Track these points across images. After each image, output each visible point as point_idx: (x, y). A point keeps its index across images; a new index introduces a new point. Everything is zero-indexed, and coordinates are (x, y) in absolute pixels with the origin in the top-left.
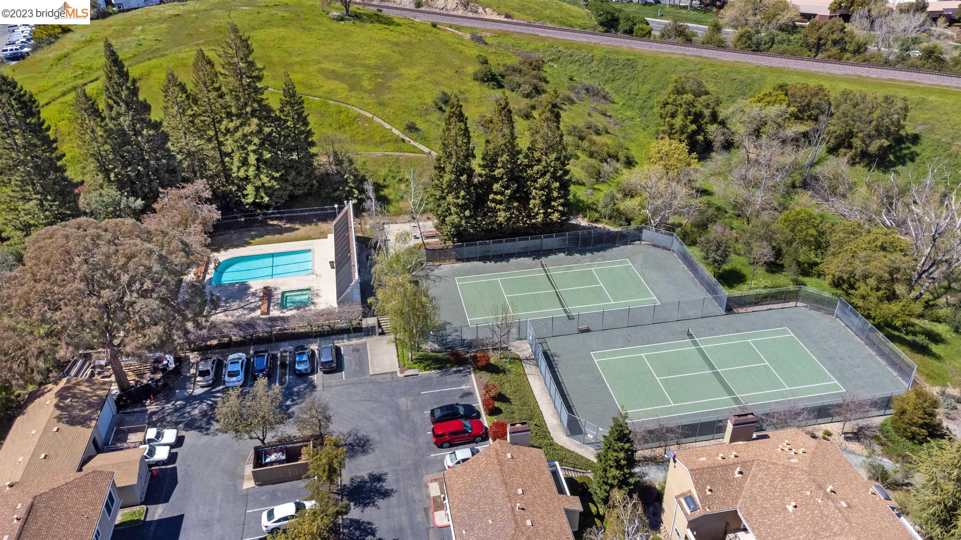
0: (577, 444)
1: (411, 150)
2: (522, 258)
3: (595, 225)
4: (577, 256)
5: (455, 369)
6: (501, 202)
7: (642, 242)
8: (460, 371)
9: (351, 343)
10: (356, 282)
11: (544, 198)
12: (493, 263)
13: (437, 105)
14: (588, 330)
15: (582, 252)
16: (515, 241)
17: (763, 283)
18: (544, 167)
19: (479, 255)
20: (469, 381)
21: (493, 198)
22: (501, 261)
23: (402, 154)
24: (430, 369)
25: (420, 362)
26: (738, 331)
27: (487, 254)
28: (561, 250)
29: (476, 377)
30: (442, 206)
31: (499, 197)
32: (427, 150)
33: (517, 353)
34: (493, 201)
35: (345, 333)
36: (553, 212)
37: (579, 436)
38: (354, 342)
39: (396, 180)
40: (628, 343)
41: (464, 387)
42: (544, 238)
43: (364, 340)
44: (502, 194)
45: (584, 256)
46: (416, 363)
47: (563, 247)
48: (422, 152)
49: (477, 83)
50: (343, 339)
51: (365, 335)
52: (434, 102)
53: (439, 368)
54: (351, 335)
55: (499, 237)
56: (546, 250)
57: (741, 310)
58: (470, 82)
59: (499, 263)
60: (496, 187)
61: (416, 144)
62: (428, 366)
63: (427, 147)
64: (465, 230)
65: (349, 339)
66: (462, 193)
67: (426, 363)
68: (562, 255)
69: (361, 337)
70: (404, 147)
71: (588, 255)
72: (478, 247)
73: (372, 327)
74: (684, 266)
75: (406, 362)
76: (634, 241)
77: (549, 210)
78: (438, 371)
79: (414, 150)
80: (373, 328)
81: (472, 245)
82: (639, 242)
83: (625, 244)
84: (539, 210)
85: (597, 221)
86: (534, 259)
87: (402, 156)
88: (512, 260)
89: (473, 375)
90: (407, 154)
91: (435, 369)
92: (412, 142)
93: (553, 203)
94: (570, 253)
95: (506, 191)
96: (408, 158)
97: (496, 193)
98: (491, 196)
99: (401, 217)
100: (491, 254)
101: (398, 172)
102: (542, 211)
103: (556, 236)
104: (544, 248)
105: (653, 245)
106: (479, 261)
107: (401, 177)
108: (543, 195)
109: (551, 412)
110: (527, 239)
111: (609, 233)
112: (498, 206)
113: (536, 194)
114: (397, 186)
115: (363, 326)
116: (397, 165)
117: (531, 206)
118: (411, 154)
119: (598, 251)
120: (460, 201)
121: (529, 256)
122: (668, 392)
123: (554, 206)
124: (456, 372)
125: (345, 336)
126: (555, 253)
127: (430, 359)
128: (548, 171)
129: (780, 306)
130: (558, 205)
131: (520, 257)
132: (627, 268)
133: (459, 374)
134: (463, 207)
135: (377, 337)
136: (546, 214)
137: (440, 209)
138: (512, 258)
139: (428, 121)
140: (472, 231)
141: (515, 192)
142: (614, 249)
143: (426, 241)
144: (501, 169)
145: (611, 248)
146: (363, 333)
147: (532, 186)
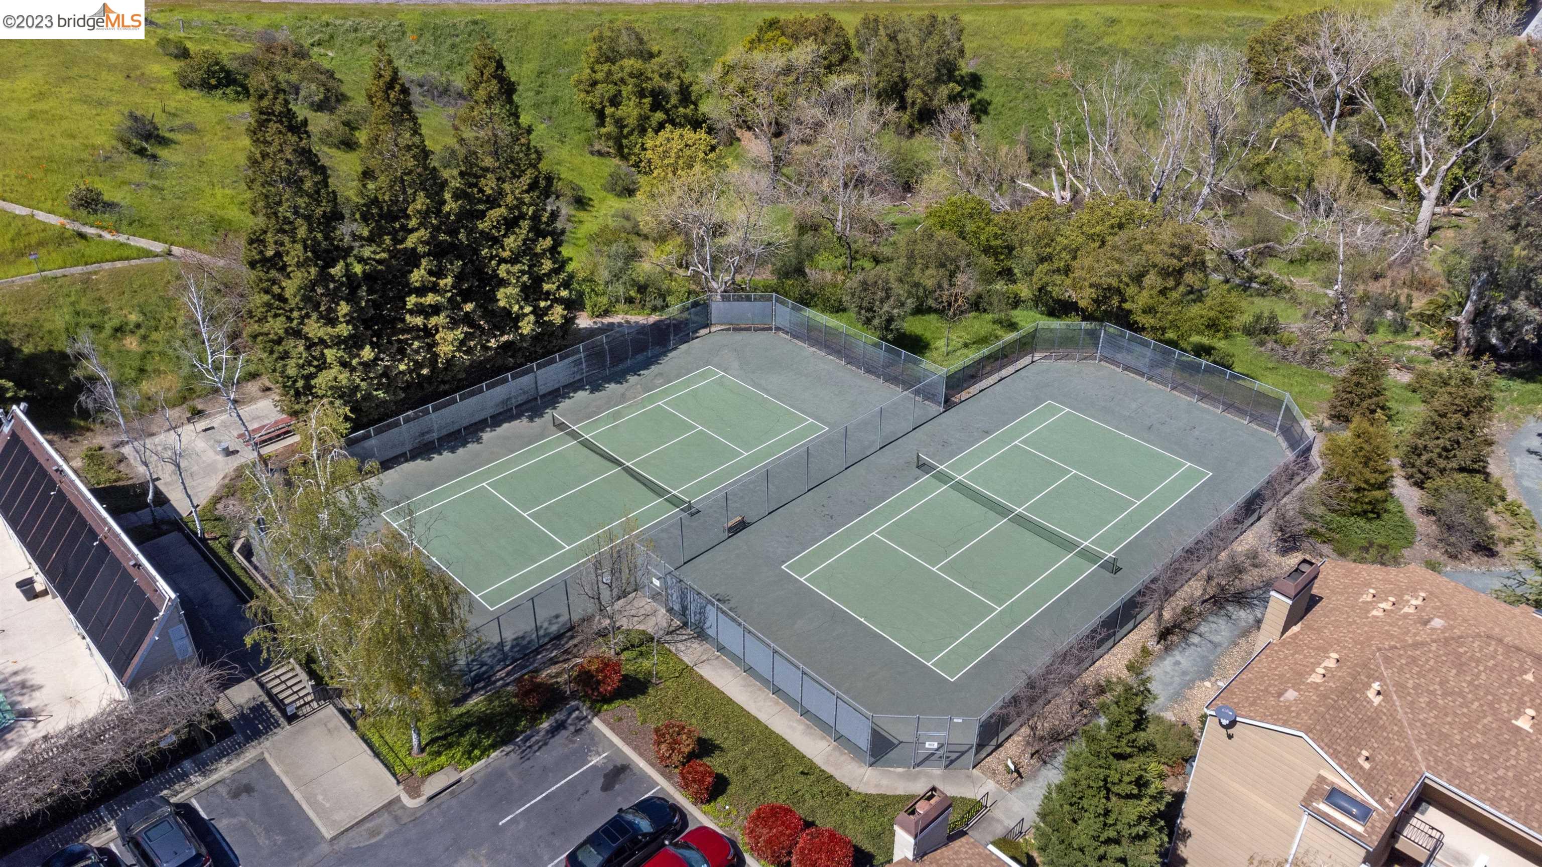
0: (900, 775)
1: (115, 254)
2: (506, 426)
3: (607, 320)
4: (612, 387)
5: (545, 725)
6: (436, 310)
7: (713, 329)
8: (560, 726)
9: (215, 777)
10: (172, 609)
11: (525, 278)
12: (446, 454)
13: (128, 144)
14: (742, 526)
15: (619, 378)
16: (481, 391)
17: (956, 342)
18: (510, 209)
19: (408, 447)
20: (595, 742)
21: (416, 305)
22: (464, 445)
23: (90, 268)
24: (485, 751)
25: (450, 746)
26: (987, 433)
27: (428, 437)
28: (575, 386)
29: (604, 721)
30: (294, 353)
31: (430, 299)
32: (158, 247)
33: (642, 627)
34: (420, 310)
35: (186, 756)
36: (551, 306)
37: (892, 755)
38: (225, 769)
39: (108, 331)
40: (831, 522)
41: (594, 761)
42: (539, 367)
43: (251, 754)
44: (434, 288)
45: (625, 385)
46: (439, 754)
47: (578, 377)
48: (148, 254)
49: (194, 93)
50: (184, 776)
51: (249, 739)
52: (121, 140)
53: (504, 741)
54: (204, 755)
55: (446, 394)
56: (550, 393)
57: (964, 395)
58: (174, 93)
59: (461, 451)
60: (417, 276)
61: (122, 238)
62: (474, 746)
63: (155, 239)
64: (368, 397)
65: (203, 768)
66: (344, 308)
67: (465, 740)
68: (581, 395)
69: (236, 749)
70: (90, 250)
71: (632, 379)
72: (404, 427)
73: (253, 709)
74: (813, 349)
75: (408, 761)
76: (696, 331)
77: (542, 304)
78: (507, 749)
79: (123, 253)
80: (258, 709)
81: (389, 427)
82: (706, 331)
83: (686, 340)
84: (521, 308)
85: (606, 313)
86: (531, 419)
87: (96, 273)
88: (487, 436)
89: (596, 722)
90: (107, 266)
91: (494, 746)
92: (108, 236)
93: (546, 287)
94: (596, 388)
95: (442, 283)
96: (115, 275)
97: (421, 291)
98: (411, 301)
99: (158, 418)
100: (435, 435)
101: (104, 312)
102: (527, 309)
103: (562, 358)
104: (543, 390)
105: (735, 329)
106: (413, 458)
107: (116, 322)
108: (523, 272)
109: (801, 727)
110: (505, 380)
111: (642, 330)
112: (434, 320)
113: (508, 272)
114: (113, 346)
115: (227, 717)
116: (91, 295)
117: (502, 304)
118: (119, 264)
119: (646, 365)
120: (344, 330)
121: (518, 416)
122: (972, 588)
123: (548, 293)
124: (554, 730)
125: (187, 764)
126: (566, 396)
127: (467, 726)
128: (522, 216)
129: (1010, 369)
130: (558, 288)
131: (499, 425)
132: (721, 382)
133: (564, 733)
134: (353, 344)
135: (286, 730)
136: (539, 313)
137: (292, 363)
138: (483, 430)
139: (124, 183)
140: (381, 394)
141: (459, 278)
142: (670, 355)
143: (267, 450)
144: (422, 232)
145: (665, 354)
146: (239, 738)
147: (492, 258)
